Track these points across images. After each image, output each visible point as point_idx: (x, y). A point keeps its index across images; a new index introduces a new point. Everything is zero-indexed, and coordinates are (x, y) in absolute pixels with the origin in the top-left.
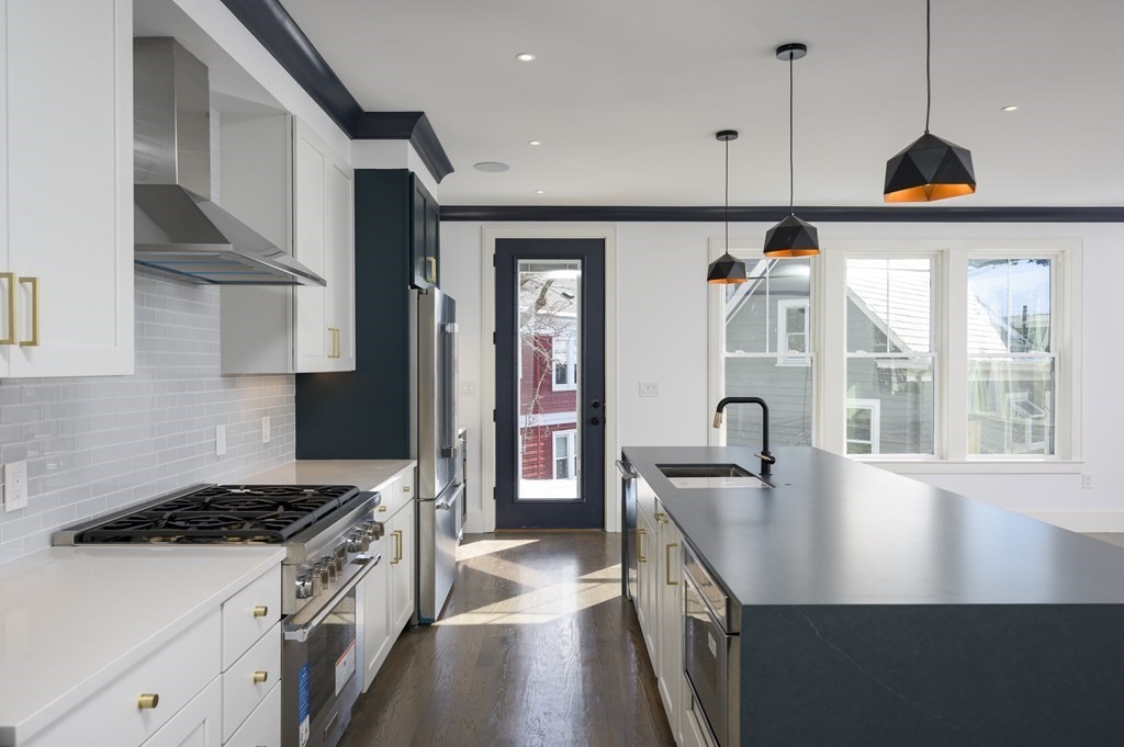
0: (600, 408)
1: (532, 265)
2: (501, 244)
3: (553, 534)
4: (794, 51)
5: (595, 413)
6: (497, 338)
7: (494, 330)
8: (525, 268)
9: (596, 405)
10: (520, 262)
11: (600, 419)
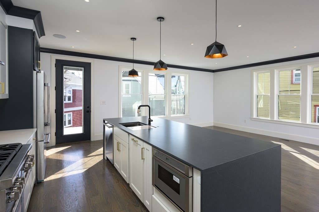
0: (89, 108)
1: (68, 68)
2: (57, 61)
3: (75, 144)
4: (161, 19)
5: (88, 109)
6: (56, 88)
7: (55, 86)
8: (66, 68)
9: (88, 107)
10: (64, 67)
11: (90, 111)
